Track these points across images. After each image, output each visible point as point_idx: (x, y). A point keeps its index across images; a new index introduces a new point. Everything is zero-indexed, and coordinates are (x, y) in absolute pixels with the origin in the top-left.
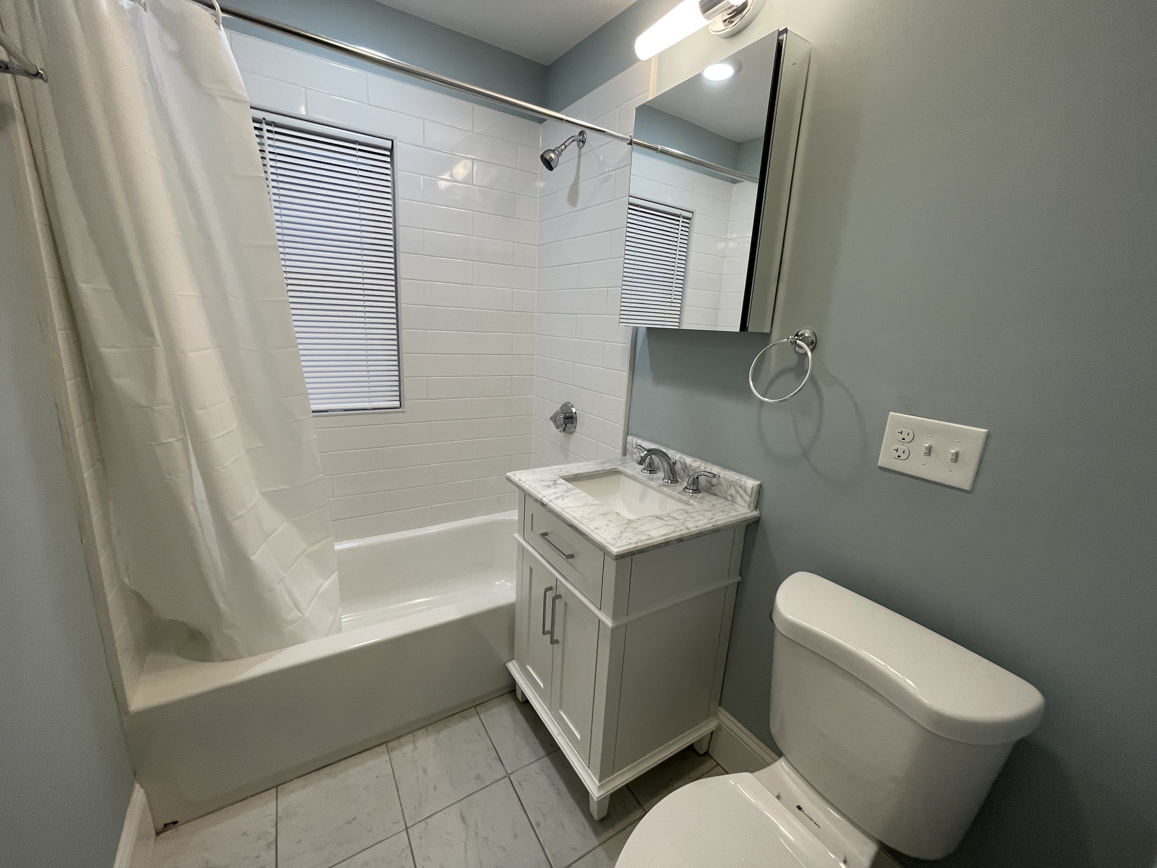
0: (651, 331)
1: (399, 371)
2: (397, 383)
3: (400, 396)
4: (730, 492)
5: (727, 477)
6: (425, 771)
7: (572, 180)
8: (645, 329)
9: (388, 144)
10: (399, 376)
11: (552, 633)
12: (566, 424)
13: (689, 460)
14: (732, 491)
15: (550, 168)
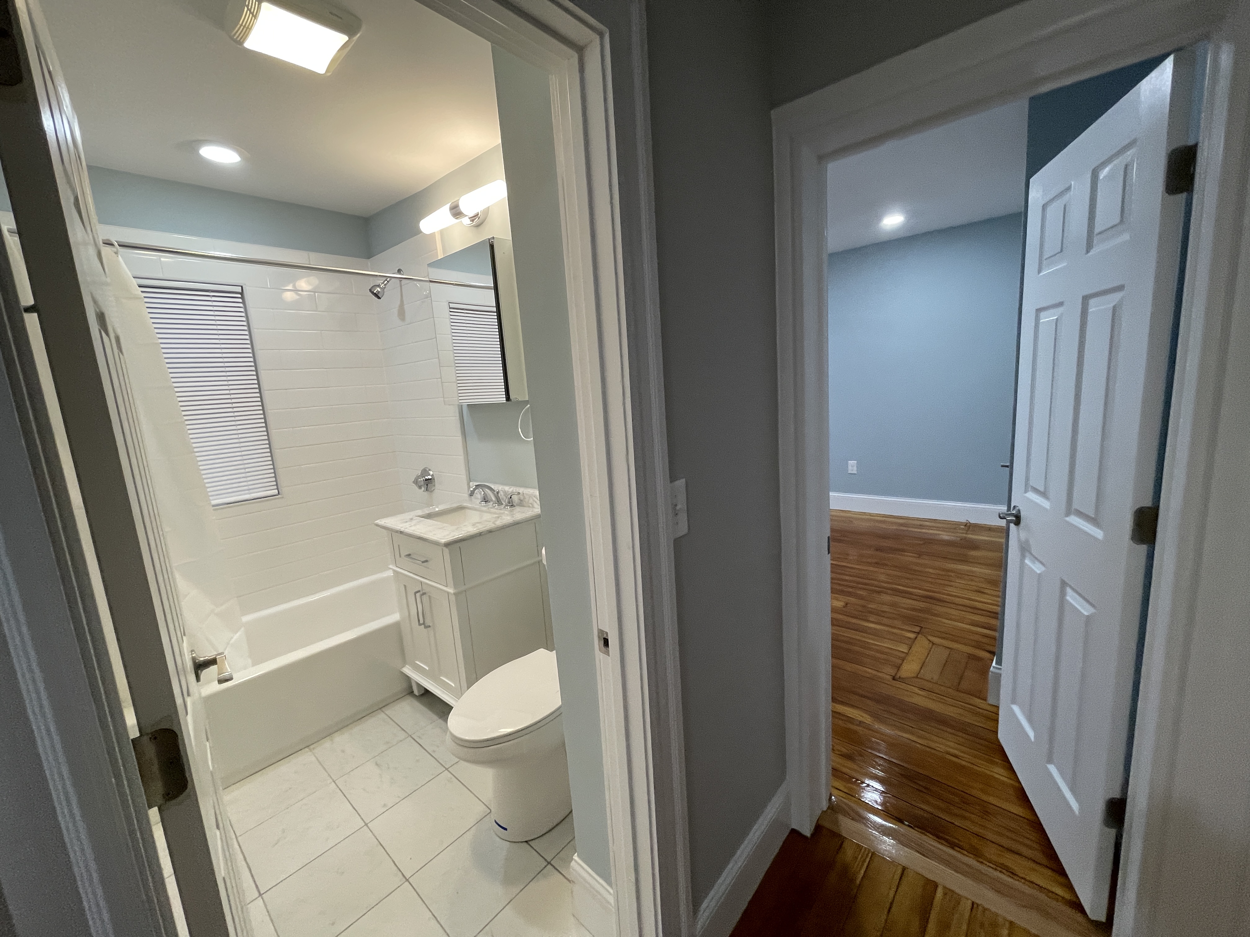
0: (470, 406)
1: (273, 464)
2: (272, 471)
3: (277, 485)
4: (530, 502)
5: (527, 493)
6: (343, 751)
7: (398, 303)
8: (466, 406)
9: (239, 289)
10: (274, 468)
11: (424, 624)
12: (427, 485)
13: (507, 488)
14: (531, 501)
15: (379, 298)
